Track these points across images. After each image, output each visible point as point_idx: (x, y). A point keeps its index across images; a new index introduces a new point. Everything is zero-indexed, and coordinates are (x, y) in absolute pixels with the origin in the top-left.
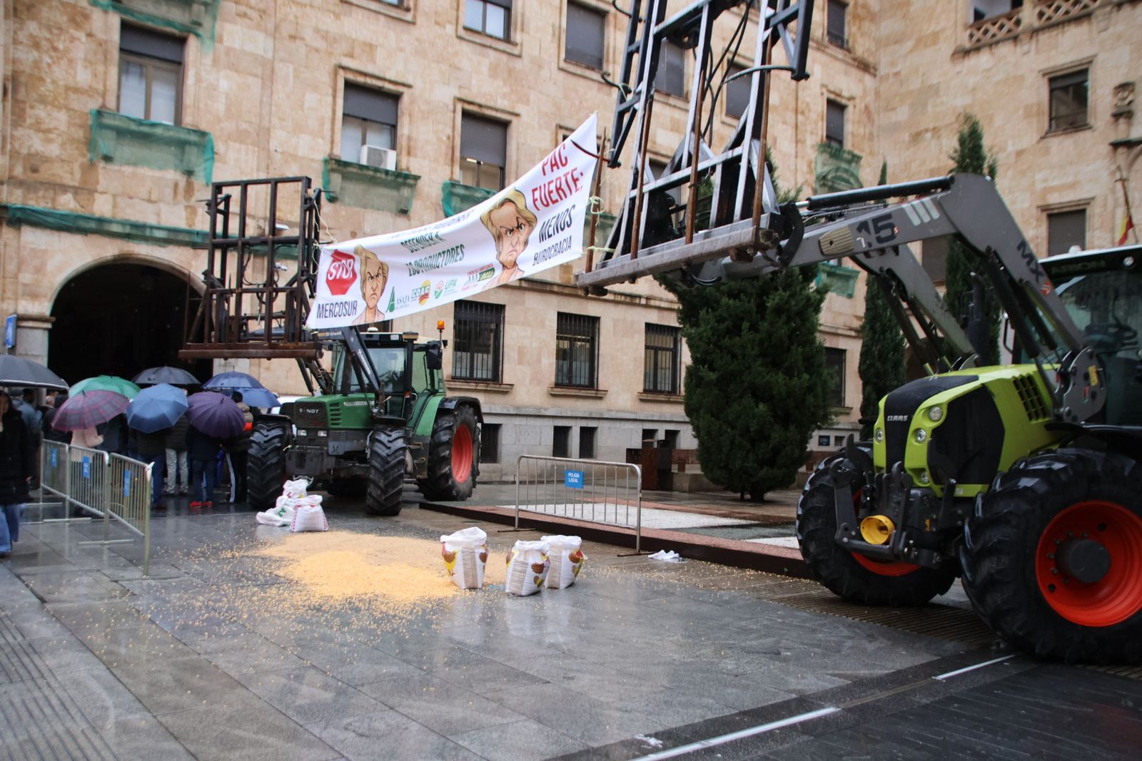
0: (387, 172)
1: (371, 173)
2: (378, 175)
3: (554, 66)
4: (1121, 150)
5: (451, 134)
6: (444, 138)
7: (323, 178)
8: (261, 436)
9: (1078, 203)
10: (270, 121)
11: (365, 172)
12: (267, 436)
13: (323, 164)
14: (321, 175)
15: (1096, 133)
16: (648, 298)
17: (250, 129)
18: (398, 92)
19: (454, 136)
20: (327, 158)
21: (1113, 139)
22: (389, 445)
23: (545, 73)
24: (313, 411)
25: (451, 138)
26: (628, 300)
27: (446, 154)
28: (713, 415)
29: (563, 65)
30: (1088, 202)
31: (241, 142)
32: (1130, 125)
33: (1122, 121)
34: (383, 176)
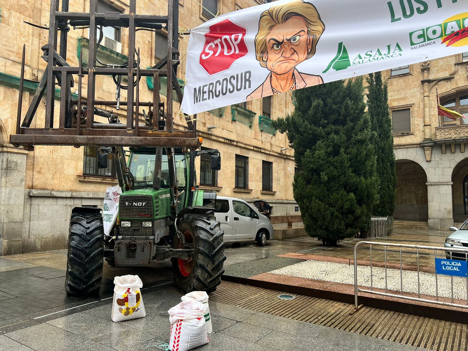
0: (118, 54)
1: (108, 53)
2: (112, 55)
3: (198, 16)
4: (426, 84)
5: (150, 40)
6: (147, 42)
7: (78, 50)
8: (82, 228)
9: (407, 106)
10: (41, 5)
11: (104, 51)
12: (89, 228)
13: (77, 41)
14: (76, 48)
15: (413, 77)
16: (237, 142)
17: (27, 6)
18: (122, 8)
19: (152, 42)
20: (80, 37)
21: (422, 79)
22: (212, 232)
23: (194, 18)
24: (139, 204)
25: (150, 43)
26: (229, 142)
27: (148, 52)
28: (320, 200)
29: (202, 17)
30: (411, 105)
31: (20, 13)
32: (428, 74)
33: (426, 71)
34: (115, 56)
